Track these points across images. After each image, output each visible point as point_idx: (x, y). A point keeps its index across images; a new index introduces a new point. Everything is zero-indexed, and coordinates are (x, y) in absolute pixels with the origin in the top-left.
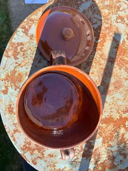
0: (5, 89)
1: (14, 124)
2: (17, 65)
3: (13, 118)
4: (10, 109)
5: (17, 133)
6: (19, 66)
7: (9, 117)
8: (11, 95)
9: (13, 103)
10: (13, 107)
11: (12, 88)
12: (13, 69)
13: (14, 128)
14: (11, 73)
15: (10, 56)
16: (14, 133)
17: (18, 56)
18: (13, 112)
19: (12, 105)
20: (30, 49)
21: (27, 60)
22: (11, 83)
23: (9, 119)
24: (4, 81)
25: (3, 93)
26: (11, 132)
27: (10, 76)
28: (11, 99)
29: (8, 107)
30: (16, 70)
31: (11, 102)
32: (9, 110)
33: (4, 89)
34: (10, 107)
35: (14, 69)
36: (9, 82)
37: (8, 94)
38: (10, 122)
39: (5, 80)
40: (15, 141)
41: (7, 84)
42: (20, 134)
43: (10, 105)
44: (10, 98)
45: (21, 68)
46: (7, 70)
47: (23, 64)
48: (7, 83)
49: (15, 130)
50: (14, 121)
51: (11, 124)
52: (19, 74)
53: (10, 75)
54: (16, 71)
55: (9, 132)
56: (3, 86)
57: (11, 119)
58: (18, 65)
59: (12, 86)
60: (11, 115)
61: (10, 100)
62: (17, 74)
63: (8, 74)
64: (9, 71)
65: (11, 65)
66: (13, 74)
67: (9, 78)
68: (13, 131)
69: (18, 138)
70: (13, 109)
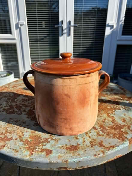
0: (45, 152)
1: (92, 146)
2: (18, 139)
3: (84, 147)
4: (72, 149)
5: (104, 144)
6: (22, 137)
7: (83, 150)
8: (54, 146)
9: (64, 145)
11: (46, 145)
12: (22, 143)
13: (96, 146)
14: (26, 145)
15: (4, 144)
16: (104, 146)
17: (9, 137)
18: (76, 146)
19: (67, 146)
20: (7, 128)
21: (17, 131)
22: (38, 146)
23: (86, 150)
24: (33, 153)
25: (50, 155)
26: (102, 150)
28: (59, 146)
29: (70, 150)
30: (24, 140)
31: (63, 147)
32: (74, 150)
33: (43, 153)
34: (69, 148)
35: (23, 142)
36: (37, 147)
37: (51, 149)
38: (90, 149)
39: (33, 151)
40: (113, 146)
41: (39, 149)
42: (104, 142)
43: (67, 148)
44: (58, 148)
45: (25, 136)
46: (21, 148)
47: (21, 134)
48: (37, 150)
49: (99, 145)
50: (88, 145)
51: (92, 149)
52: (31, 138)
53: (28, 146)
54: (26, 140)
55: (103, 151)
56: (40, 153)
57: (86, 148)
58: (20, 138)
59: (43, 145)
60: (81, 148)
61: (60, 148)
62: (29, 140)
63: (25, 148)
64: (23, 147)
65: (16, 144)
66: (28, 143)
67: (32, 147)
68: (101, 148)
69: (109, 144)
70: (72, 146)
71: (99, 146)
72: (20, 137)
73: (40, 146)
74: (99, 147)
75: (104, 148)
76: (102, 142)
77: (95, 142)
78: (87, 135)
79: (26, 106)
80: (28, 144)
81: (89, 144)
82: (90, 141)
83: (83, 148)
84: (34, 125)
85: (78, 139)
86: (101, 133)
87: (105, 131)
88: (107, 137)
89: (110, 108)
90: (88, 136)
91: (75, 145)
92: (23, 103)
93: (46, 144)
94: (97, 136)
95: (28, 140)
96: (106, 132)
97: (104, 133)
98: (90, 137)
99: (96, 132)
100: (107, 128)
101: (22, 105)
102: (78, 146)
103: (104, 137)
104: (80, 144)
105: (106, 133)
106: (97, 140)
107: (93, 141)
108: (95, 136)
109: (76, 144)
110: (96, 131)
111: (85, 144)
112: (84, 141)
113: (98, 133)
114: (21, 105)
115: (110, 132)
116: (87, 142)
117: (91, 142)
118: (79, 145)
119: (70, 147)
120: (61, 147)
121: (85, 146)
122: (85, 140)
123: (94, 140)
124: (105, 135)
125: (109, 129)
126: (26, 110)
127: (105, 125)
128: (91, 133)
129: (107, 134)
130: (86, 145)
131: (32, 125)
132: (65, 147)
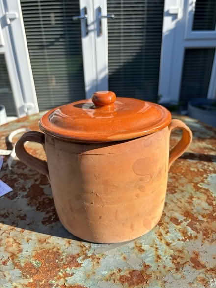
1: (177, 270)
2: (10, 263)
3: (160, 272)
4: (134, 279)
5: (203, 260)
6: (17, 257)
7: (160, 282)
8: (92, 277)
9: (116, 272)
10: (128, 272)
11: (72, 274)
12: (17, 272)
13: (188, 268)
14: (27, 278)
16: (204, 267)
18: (142, 272)
19: (122, 273)
21: (8, 240)
22: (56, 278)
23: (165, 282)
26: (202, 276)
27: (35, 280)
29: (130, 285)
30: (23, 265)
31: (114, 277)
32: (138, 283)
34: (127, 279)
35: (20, 268)
36: (53, 282)
38: (174, 278)
42: (201, 254)
43: (123, 279)
44: (101, 280)
45: (24, 252)
46: (16, 287)
47: (14, 248)
49: (193, 265)
50: (168, 268)
51: (179, 275)
52: (38, 256)
53: (32, 280)
54: (27, 264)
55: (203, 280)
57: (165, 276)
58: (13, 259)
59: (66, 275)
60: (153, 276)
61: (107, 280)
62: (34, 263)
63: (26, 285)
64: (20, 283)
65: (5, 276)
66: (33, 271)
67: (41, 281)
68: (197, 272)
69: (214, 258)
70: (132, 273)
71: (194, 267)
72: (13, 255)
73: (61, 277)
74: (194, 270)
75: (203, 270)
76: (197, 255)
77: (181, 258)
78: (161, 240)
79: (26, 177)
80: (32, 275)
81: (170, 264)
82: (171, 256)
83: (158, 274)
84: (43, 223)
85: (143, 250)
86: (190, 231)
87: (198, 226)
88: (206, 242)
89: (196, 170)
90: (163, 241)
91: (138, 268)
92: (20, 171)
93: (74, 272)
94: (182, 240)
95: (31, 263)
96: (201, 229)
97: (198, 232)
98: (168, 244)
99: (179, 230)
100: (200, 218)
101: (18, 175)
102: (146, 270)
103: (198, 242)
104: (150, 264)
105: (201, 232)
106: (185, 252)
107: (177, 254)
108: (179, 240)
109: (140, 266)
110: (179, 227)
111: (161, 263)
112: (158, 257)
113: (184, 233)
114: (15, 176)
115: (210, 228)
116: (165, 258)
117: (174, 258)
118: (147, 267)
119: (129, 276)
120: (107, 276)
121: (161, 269)
122: (160, 252)
123: (180, 251)
124: (200, 236)
125: (205, 220)
126: (27, 187)
127: (195, 211)
128: (168, 234)
129: (204, 234)
130: (165, 267)
131: (40, 223)
132: (118, 277)
